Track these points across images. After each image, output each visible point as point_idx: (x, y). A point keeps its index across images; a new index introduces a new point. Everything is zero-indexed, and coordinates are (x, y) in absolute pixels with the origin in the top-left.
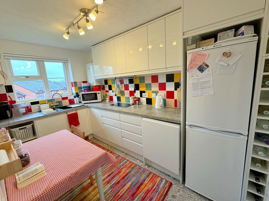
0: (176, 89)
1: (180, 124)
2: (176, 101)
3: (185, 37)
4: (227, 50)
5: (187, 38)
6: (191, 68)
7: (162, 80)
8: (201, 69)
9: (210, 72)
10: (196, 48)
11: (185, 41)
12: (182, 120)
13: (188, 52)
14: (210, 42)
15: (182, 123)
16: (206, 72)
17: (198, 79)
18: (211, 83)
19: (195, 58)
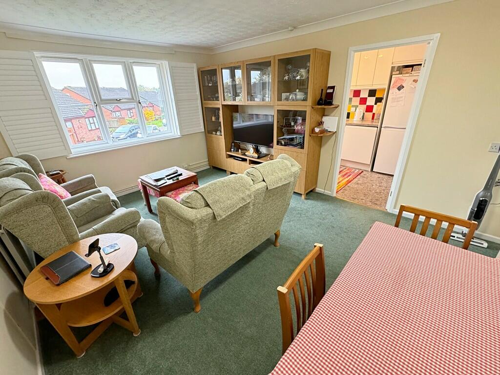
0: (376, 104)
1: (377, 127)
2: (374, 114)
3: (393, 65)
4: (415, 78)
5: (395, 67)
6: (393, 87)
7: (365, 94)
8: (399, 89)
9: (404, 91)
10: (399, 74)
11: (393, 68)
12: (379, 124)
13: (393, 76)
14: (409, 70)
15: (379, 127)
16: (402, 90)
17: (396, 95)
18: (404, 98)
19: (397, 81)
